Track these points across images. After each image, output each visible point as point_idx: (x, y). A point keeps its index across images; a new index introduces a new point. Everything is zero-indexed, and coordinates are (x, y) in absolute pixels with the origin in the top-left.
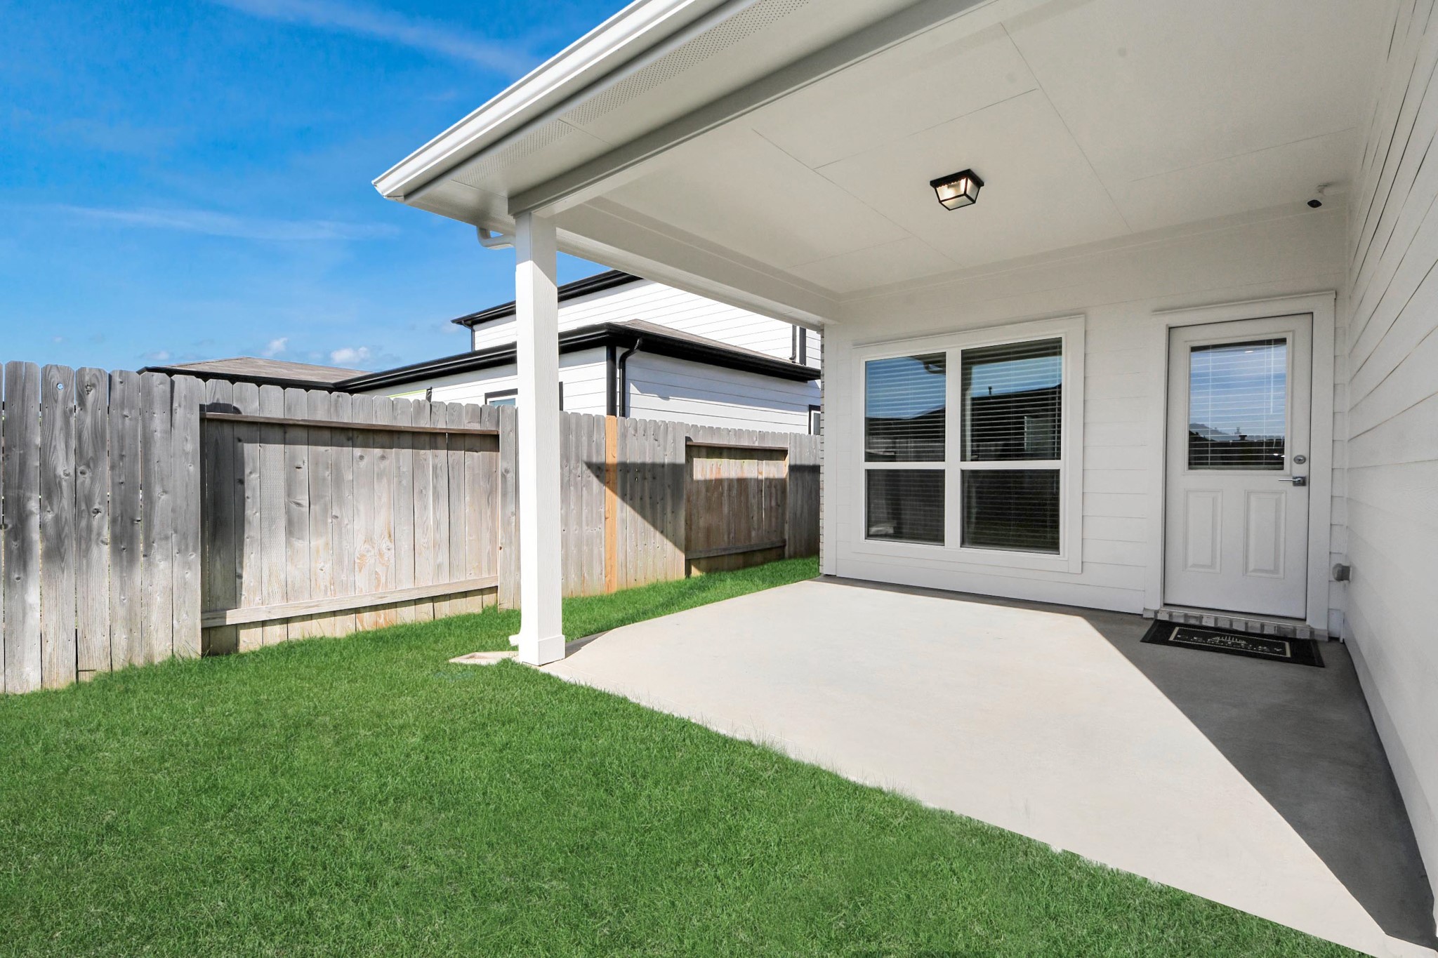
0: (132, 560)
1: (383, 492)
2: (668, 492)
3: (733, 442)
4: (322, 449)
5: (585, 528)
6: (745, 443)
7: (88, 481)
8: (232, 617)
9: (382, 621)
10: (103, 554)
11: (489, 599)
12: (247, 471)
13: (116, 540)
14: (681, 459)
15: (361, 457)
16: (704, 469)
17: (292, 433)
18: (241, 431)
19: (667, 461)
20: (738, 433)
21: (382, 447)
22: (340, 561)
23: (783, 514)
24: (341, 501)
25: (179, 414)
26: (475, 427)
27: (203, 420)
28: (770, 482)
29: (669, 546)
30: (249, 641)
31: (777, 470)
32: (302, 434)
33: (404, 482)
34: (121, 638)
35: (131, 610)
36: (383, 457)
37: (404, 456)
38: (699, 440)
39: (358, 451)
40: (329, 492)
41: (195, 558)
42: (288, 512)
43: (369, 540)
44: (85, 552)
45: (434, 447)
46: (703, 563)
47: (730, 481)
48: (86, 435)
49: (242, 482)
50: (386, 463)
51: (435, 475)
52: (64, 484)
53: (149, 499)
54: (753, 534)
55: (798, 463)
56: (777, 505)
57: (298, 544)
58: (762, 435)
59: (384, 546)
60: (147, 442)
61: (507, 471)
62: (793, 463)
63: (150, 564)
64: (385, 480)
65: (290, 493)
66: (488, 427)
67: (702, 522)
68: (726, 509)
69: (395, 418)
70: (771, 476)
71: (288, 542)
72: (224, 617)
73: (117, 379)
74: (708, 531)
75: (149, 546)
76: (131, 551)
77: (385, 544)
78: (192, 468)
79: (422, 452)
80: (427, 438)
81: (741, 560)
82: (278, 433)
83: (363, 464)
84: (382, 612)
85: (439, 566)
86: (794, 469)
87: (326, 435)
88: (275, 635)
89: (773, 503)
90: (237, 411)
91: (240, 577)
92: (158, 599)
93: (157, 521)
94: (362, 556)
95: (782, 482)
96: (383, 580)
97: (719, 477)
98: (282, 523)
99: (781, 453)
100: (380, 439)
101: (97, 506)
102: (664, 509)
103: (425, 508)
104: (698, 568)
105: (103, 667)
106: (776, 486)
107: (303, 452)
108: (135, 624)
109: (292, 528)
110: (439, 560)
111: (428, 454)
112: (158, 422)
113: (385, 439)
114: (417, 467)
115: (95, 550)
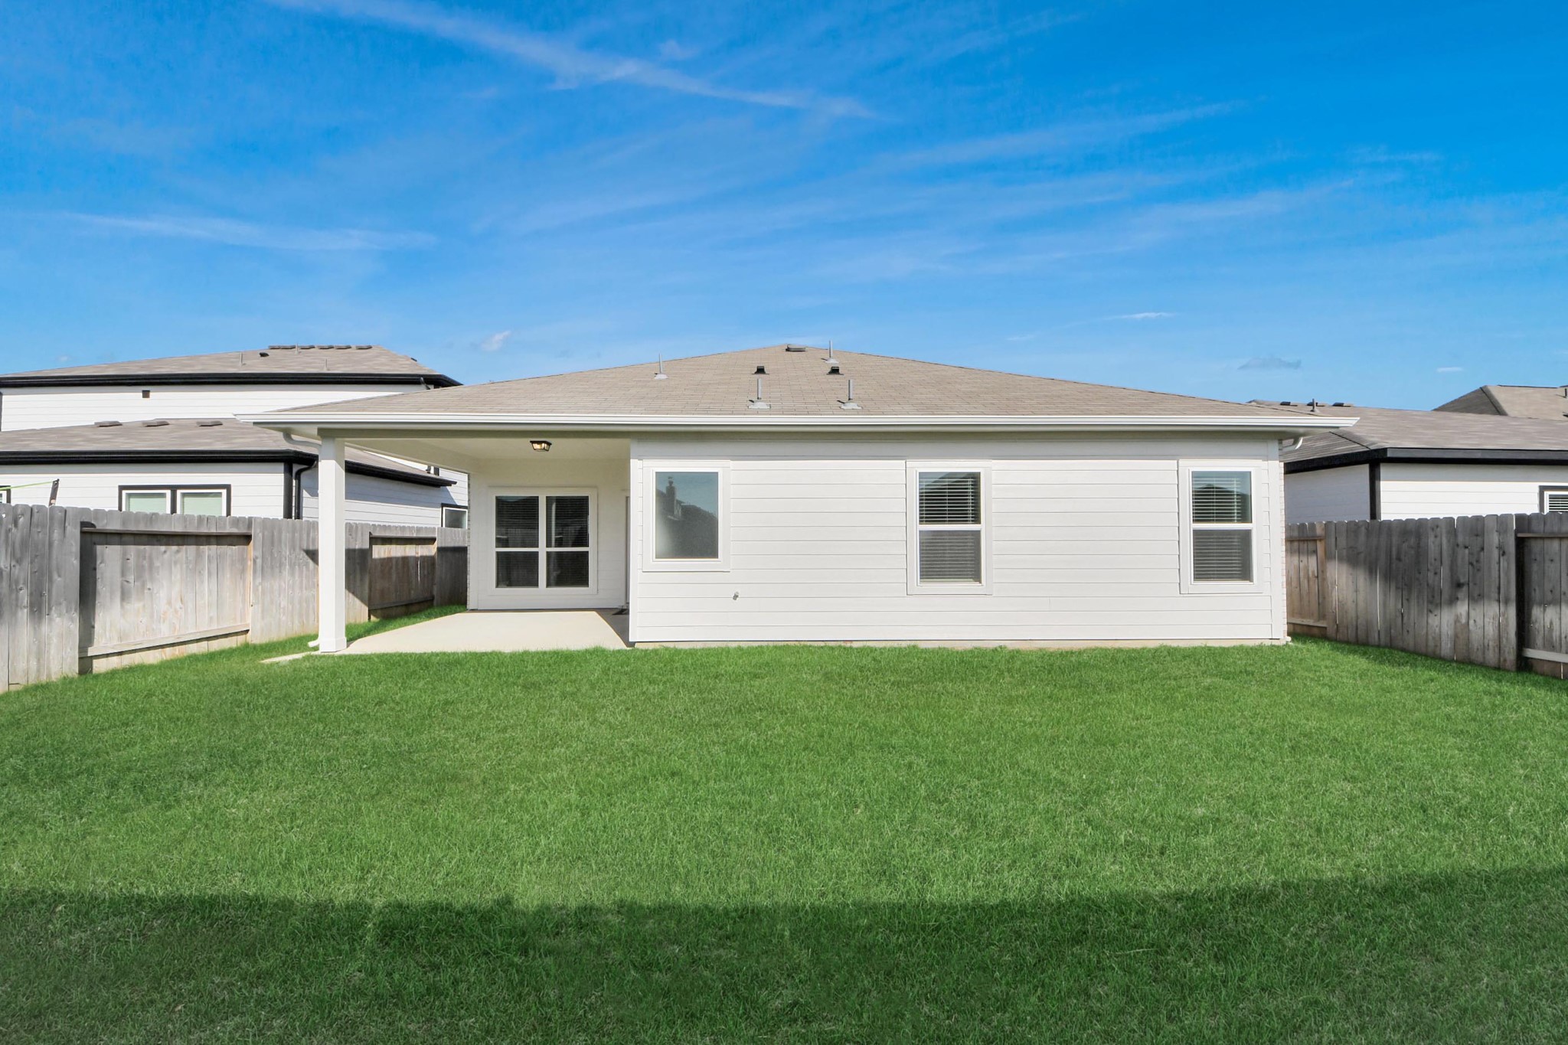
0: (40, 618)
1: (177, 573)
2: (358, 567)
3: (399, 535)
4: (142, 547)
5: (304, 591)
6: (407, 535)
7: (17, 572)
8: (91, 652)
9: (177, 653)
10: (23, 614)
11: (241, 639)
12: (98, 562)
13: (32, 605)
14: (367, 546)
15: (165, 552)
16: (380, 552)
17: (125, 538)
18: (96, 538)
19: (357, 547)
20: (403, 528)
21: (178, 545)
22: (152, 616)
23: (433, 579)
24: (152, 579)
25: (69, 528)
26: (235, 530)
27: (82, 533)
28: (423, 558)
29: (358, 602)
30: (100, 666)
31: (430, 550)
32: (131, 538)
33: (191, 567)
34: (34, 664)
35: (39, 648)
36: (178, 551)
37: (190, 550)
38: (377, 534)
39: (163, 548)
40: (147, 575)
41: (76, 616)
42: (122, 588)
43: (169, 603)
44: (14, 614)
45: (209, 544)
46: (379, 612)
47: (397, 559)
48: (17, 545)
49: (95, 569)
50: (179, 555)
51: (209, 561)
52: (4, 573)
53: (51, 580)
54: (412, 592)
55: (443, 545)
56: (428, 573)
57: (128, 606)
58: (419, 530)
59: (178, 607)
60: (51, 545)
61: (257, 558)
62: (440, 546)
63: (50, 620)
64: (178, 566)
65: (123, 574)
66: (242, 530)
67: (378, 586)
68: (394, 576)
69: (186, 527)
70: (424, 554)
71: (122, 606)
72: (87, 652)
73: (35, 510)
74: (382, 592)
75: (50, 609)
76: (40, 610)
77: (179, 605)
78: (75, 562)
79: (201, 547)
80: (204, 539)
81: (403, 609)
82: (117, 538)
83: (166, 556)
84: (177, 648)
85: (211, 618)
86: (440, 550)
87: (145, 539)
88: (115, 663)
89: (426, 572)
90: (93, 526)
91: (93, 627)
92: (55, 640)
93: (54, 593)
94: (165, 613)
95: (432, 558)
96: (178, 627)
97: (389, 556)
98: (118, 594)
99: (432, 540)
100: (176, 539)
101: (21, 586)
102: (355, 577)
103: (202, 582)
104: (375, 616)
105: (23, 682)
106: (429, 561)
107: (132, 550)
108: (40, 654)
109: (125, 596)
110: (211, 615)
111: (205, 549)
112: (56, 535)
113: (179, 540)
114: (199, 555)
115: (20, 613)
